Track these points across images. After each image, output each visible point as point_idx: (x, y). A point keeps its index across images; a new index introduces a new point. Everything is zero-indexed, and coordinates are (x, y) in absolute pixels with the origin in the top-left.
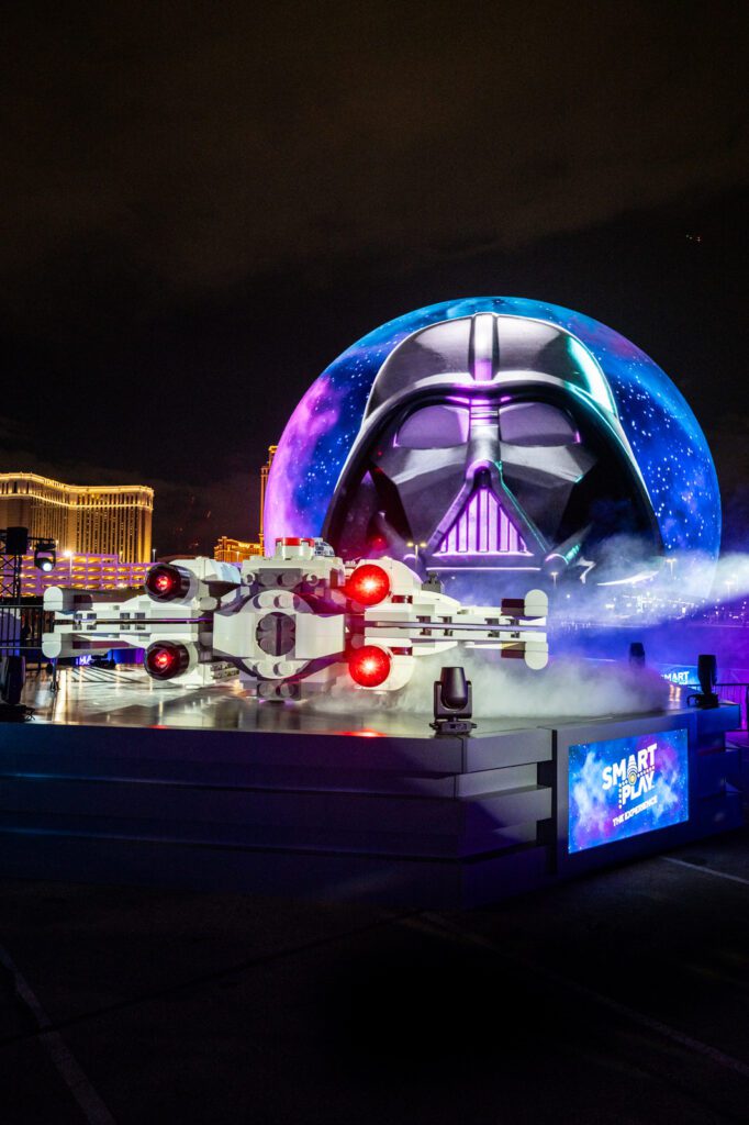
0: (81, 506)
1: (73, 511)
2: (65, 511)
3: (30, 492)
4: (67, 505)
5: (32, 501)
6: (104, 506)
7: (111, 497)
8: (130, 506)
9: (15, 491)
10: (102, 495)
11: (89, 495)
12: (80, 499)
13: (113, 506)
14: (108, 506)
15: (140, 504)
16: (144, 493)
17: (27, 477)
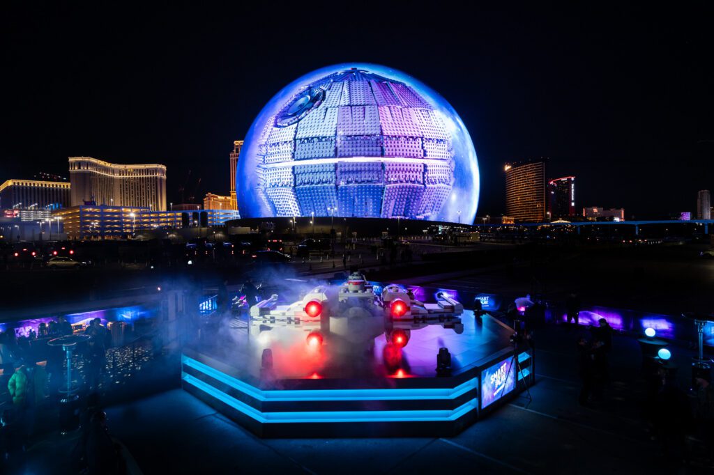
0: (122, 176)
1: (117, 179)
2: (112, 179)
3: (89, 168)
4: (113, 176)
5: (91, 174)
6: (136, 176)
7: (140, 171)
8: (152, 176)
9: (79, 168)
10: (134, 170)
11: (126, 170)
12: (121, 172)
13: (141, 176)
14: (139, 176)
15: (158, 175)
16: (160, 169)
17: (87, 159)
